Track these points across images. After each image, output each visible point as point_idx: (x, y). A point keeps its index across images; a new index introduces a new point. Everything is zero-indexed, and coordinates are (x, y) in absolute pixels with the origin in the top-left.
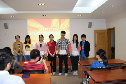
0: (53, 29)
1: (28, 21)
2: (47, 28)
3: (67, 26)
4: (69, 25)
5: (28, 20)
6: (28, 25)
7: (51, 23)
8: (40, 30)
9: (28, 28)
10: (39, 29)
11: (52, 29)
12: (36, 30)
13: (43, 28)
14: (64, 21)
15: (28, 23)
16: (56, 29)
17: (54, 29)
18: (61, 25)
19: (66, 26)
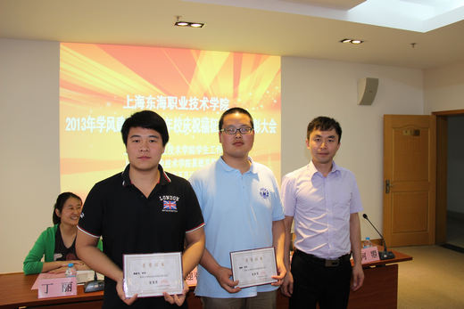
0: (200, 104)
1: (61, 51)
2: (171, 99)
3: (268, 89)
4: (278, 88)
5: (62, 46)
6: (61, 77)
7: (190, 70)
8: (131, 104)
9: (61, 89)
10: (128, 100)
11: (194, 101)
12: (109, 104)
13: (150, 98)
14: (256, 65)
15: (62, 65)
16: (215, 106)
17: (209, 104)
18: (243, 84)
19: (263, 88)
